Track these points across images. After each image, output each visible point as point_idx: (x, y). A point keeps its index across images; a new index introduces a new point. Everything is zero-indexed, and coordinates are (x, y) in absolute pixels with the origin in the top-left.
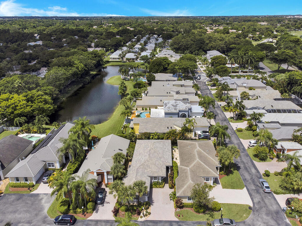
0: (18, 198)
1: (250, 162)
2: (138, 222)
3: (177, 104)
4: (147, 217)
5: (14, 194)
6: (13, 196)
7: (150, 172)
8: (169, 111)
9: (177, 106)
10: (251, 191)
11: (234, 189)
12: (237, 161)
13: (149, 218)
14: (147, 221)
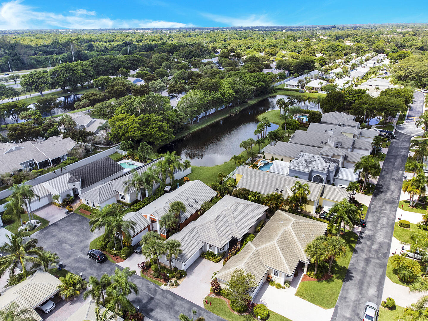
0: (80, 220)
1: (378, 277)
2: (160, 288)
3: (313, 159)
4: (172, 287)
5: (80, 216)
6: (78, 217)
7: (207, 237)
8: (296, 167)
9: (313, 163)
10: (340, 317)
11: (314, 303)
12: (355, 268)
13: (174, 290)
14: (169, 292)
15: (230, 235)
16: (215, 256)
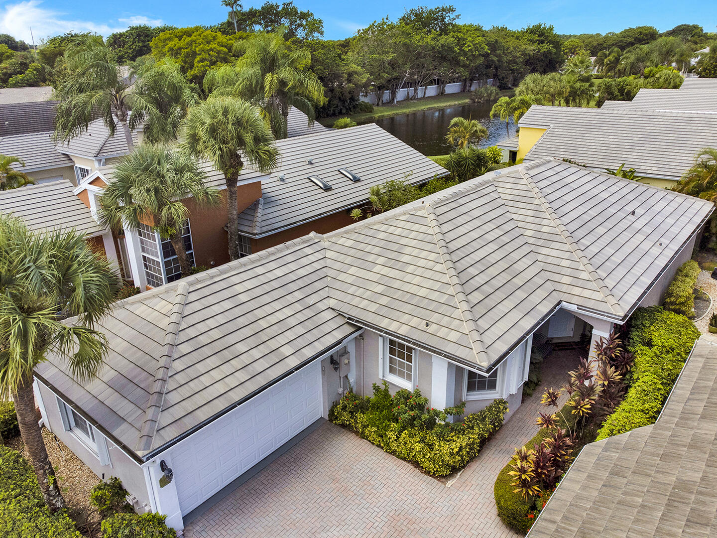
15: (541, 294)
16: (430, 424)
